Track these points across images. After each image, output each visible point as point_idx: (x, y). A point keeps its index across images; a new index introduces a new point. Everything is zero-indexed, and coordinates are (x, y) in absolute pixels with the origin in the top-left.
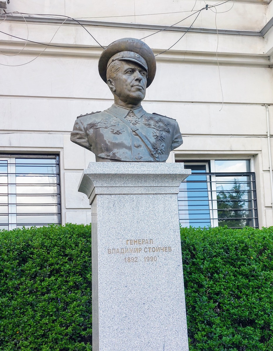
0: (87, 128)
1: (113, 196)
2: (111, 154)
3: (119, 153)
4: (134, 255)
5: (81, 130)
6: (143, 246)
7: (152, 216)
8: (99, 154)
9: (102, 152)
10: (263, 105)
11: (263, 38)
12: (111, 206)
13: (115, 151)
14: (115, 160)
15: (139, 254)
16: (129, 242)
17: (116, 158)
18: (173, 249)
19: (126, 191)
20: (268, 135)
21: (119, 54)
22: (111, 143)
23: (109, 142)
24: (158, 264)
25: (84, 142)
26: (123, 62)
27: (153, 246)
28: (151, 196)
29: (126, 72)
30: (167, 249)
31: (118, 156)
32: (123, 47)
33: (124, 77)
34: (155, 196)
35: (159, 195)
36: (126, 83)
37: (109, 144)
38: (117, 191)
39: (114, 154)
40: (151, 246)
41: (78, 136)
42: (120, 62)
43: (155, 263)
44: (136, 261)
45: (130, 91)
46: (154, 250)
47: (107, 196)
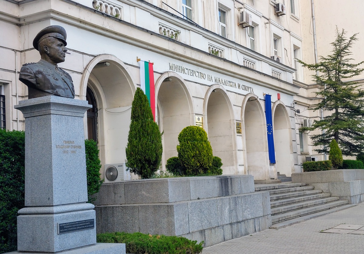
0: (36, 73)
1: (58, 115)
2: (55, 91)
3: (60, 91)
4: (67, 149)
5: (32, 74)
6: (70, 145)
7: (73, 128)
8: (46, 90)
9: (49, 89)
10: (13, 50)
11: (19, 6)
12: (57, 121)
13: (57, 90)
14: (57, 95)
15: (69, 149)
16: (65, 142)
17: (58, 94)
18: (82, 147)
19: (63, 113)
20: (17, 72)
21: (53, 33)
22: (55, 85)
23: (54, 84)
24: (76, 155)
25: (33, 81)
26: (57, 39)
27: (75, 145)
28: (73, 117)
29: (59, 45)
30: (80, 147)
31: (59, 93)
32: (57, 30)
33: (57, 48)
34: (75, 117)
35: (76, 117)
36: (59, 51)
37: (54, 85)
38: (60, 113)
39: (57, 91)
40: (73, 145)
41: (29, 77)
42: (54, 39)
43: (75, 154)
44: (67, 153)
45: (60, 56)
46: (75, 147)
47: (55, 115)
